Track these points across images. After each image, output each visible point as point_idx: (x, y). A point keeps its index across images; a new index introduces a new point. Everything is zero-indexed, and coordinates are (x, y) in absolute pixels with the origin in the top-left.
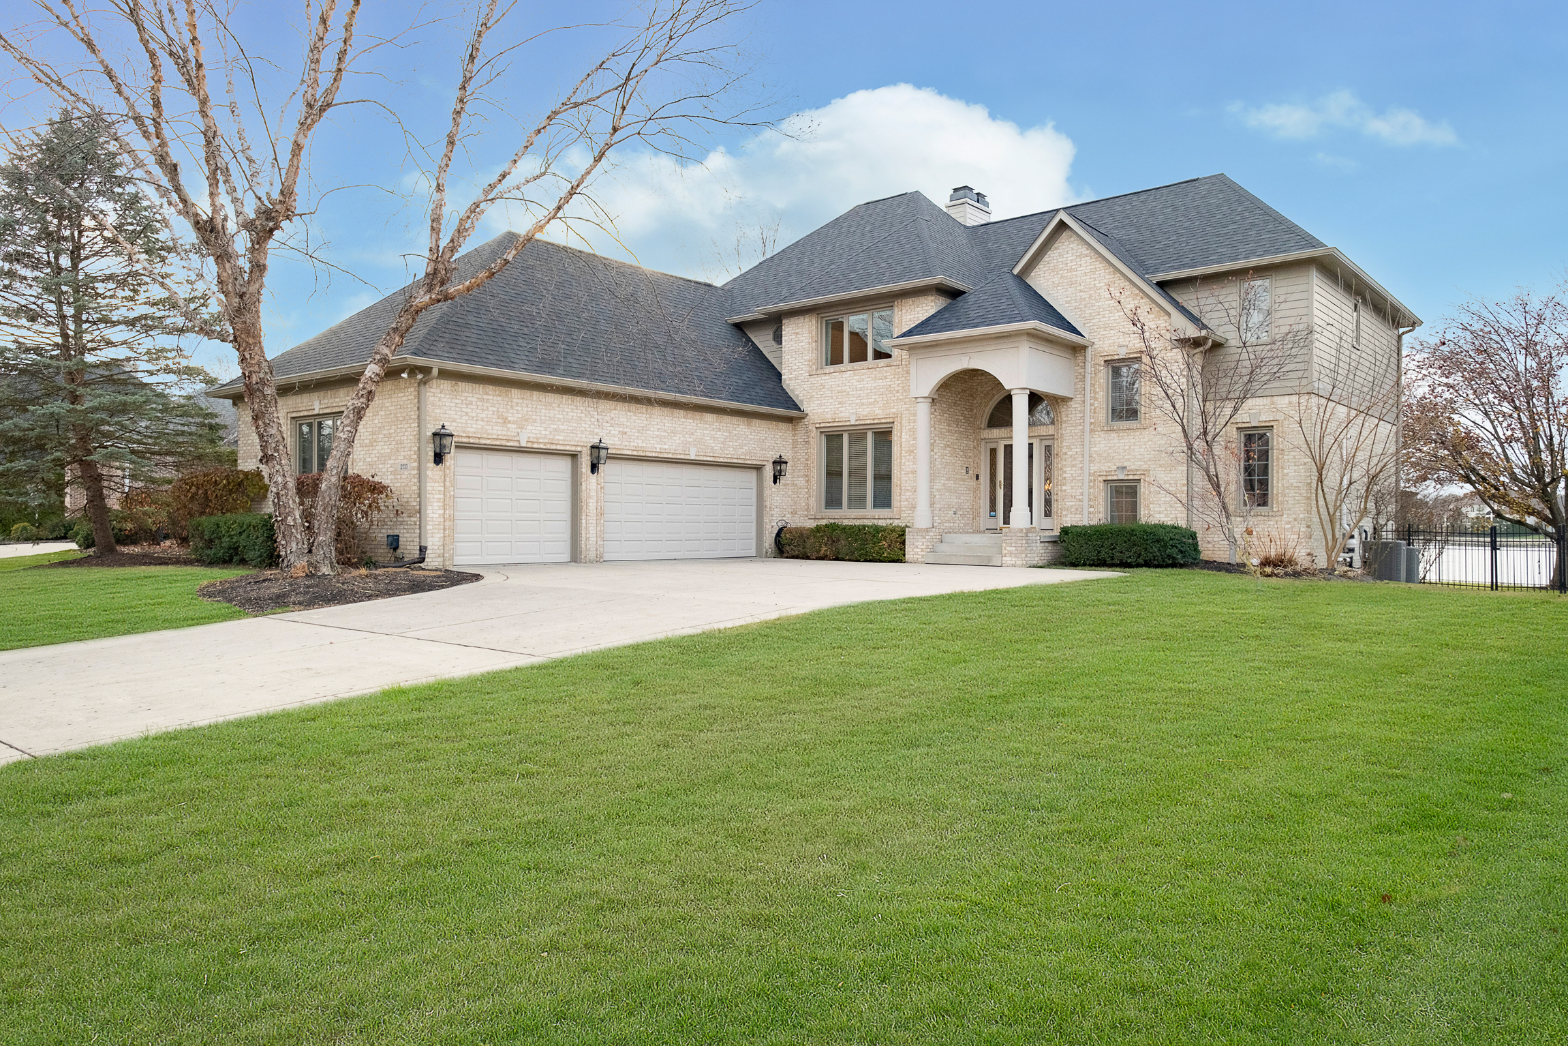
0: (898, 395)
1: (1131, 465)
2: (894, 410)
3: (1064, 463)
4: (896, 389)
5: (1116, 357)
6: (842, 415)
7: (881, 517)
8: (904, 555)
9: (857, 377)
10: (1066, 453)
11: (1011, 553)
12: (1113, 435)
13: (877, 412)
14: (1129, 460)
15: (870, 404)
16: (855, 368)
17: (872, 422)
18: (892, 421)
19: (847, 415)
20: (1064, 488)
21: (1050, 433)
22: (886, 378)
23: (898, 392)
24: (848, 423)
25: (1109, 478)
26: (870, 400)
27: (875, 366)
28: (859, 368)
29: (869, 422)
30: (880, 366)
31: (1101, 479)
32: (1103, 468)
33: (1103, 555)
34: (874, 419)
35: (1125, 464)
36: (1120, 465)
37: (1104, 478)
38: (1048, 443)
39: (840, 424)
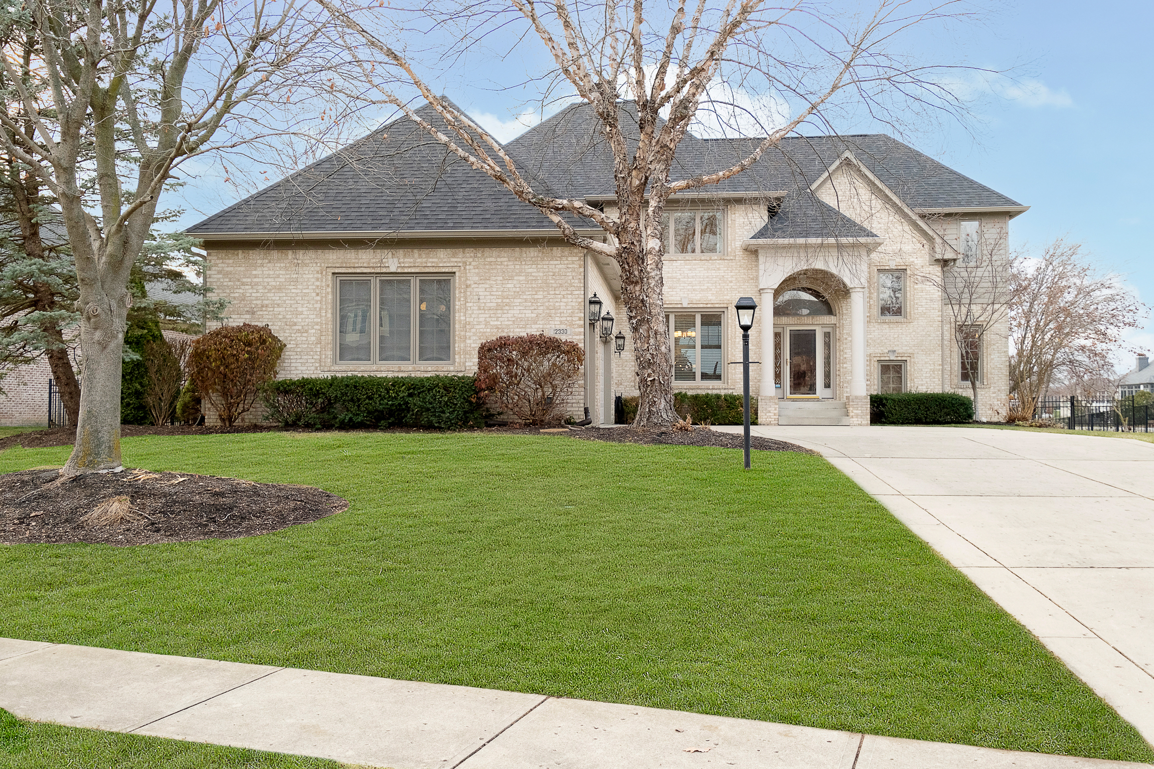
0: (732, 284)
1: (899, 350)
2: (728, 298)
3: (845, 346)
4: (730, 279)
5: (887, 268)
6: (672, 298)
7: (716, 387)
8: (757, 418)
9: (689, 267)
10: (846, 339)
11: (857, 415)
12: (886, 326)
13: (710, 298)
14: (898, 345)
15: (702, 290)
16: (687, 258)
17: (705, 306)
18: (725, 306)
19: (679, 298)
20: (845, 365)
21: (832, 322)
22: (719, 269)
23: (731, 282)
24: (679, 306)
25: (882, 359)
26: (702, 287)
27: (708, 259)
28: (690, 259)
29: (701, 306)
30: (713, 258)
31: (876, 359)
32: (877, 351)
33: (920, 415)
34: (707, 304)
35: (895, 349)
36: (891, 349)
37: (878, 359)
38: (827, 330)
39: (671, 306)
